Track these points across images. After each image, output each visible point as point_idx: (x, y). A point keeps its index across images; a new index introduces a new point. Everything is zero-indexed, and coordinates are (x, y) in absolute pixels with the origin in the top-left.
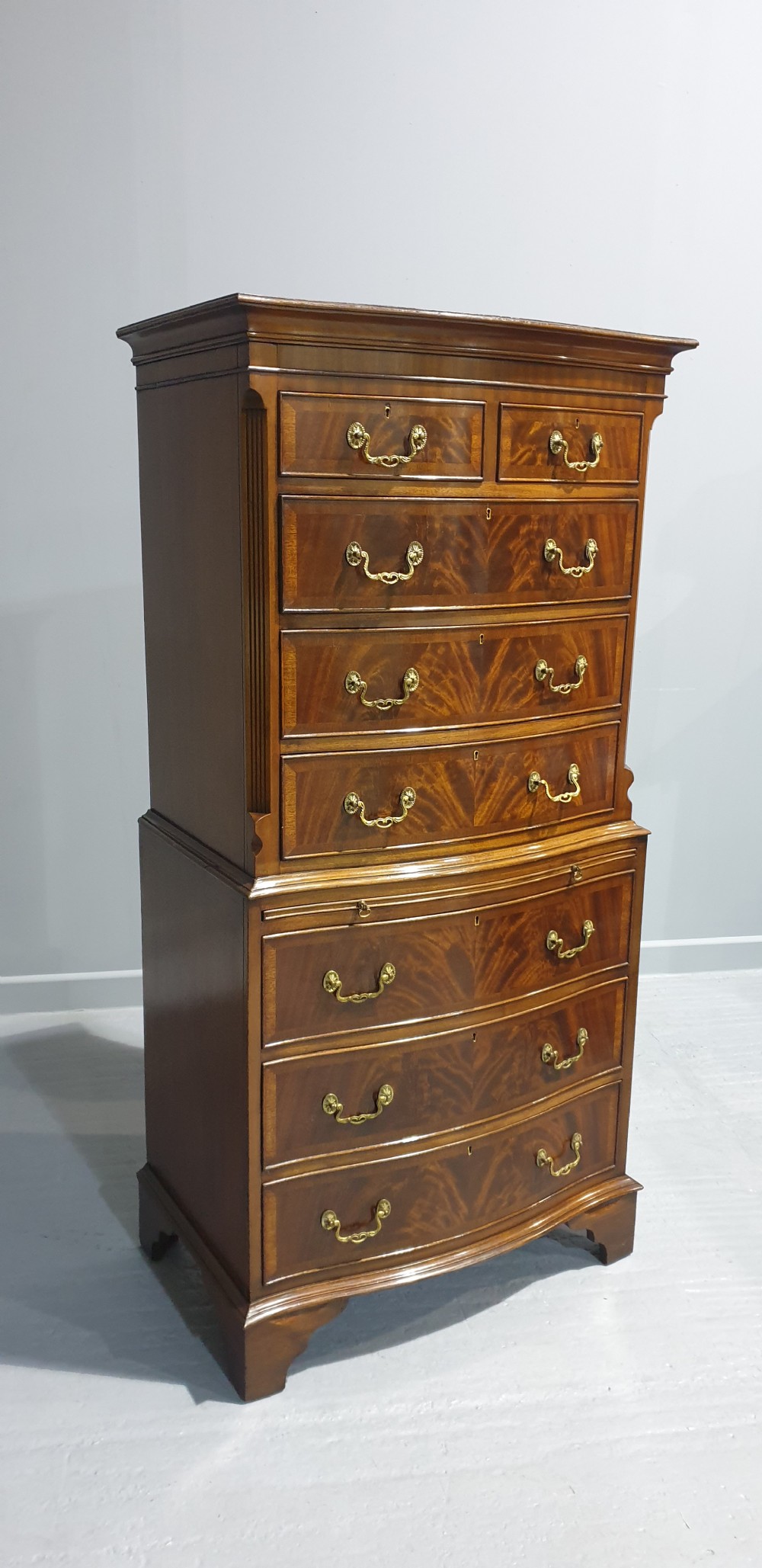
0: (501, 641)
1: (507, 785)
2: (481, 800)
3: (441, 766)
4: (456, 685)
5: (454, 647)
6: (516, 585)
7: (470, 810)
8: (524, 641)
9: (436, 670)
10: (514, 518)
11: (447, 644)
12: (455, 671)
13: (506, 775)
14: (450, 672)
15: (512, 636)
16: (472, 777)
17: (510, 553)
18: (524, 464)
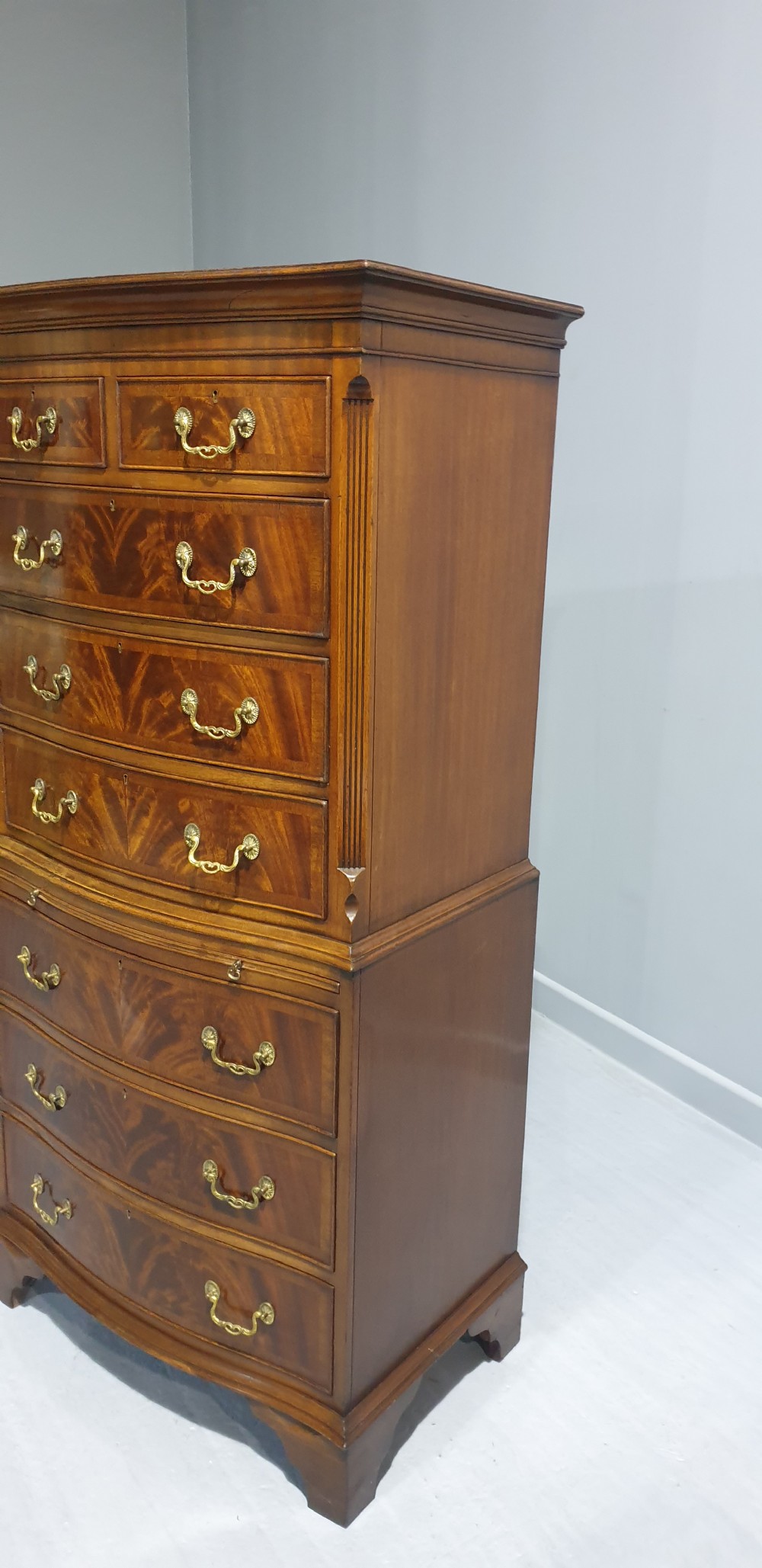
0: (139, 654)
1: (161, 827)
2: (133, 831)
3: (96, 778)
4: (101, 694)
5: (96, 652)
6: (147, 593)
7: (124, 838)
8: (166, 661)
9: (84, 673)
10: (136, 513)
11: (90, 646)
12: (99, 678)
13: (157, 815)
14: (95, 678)
15: (151, 652)
16: (122, 802)
17: (137, 553)
18: (146, 448)
